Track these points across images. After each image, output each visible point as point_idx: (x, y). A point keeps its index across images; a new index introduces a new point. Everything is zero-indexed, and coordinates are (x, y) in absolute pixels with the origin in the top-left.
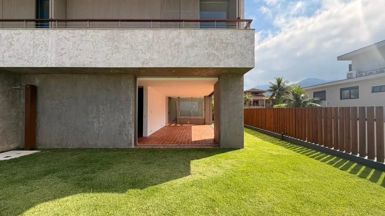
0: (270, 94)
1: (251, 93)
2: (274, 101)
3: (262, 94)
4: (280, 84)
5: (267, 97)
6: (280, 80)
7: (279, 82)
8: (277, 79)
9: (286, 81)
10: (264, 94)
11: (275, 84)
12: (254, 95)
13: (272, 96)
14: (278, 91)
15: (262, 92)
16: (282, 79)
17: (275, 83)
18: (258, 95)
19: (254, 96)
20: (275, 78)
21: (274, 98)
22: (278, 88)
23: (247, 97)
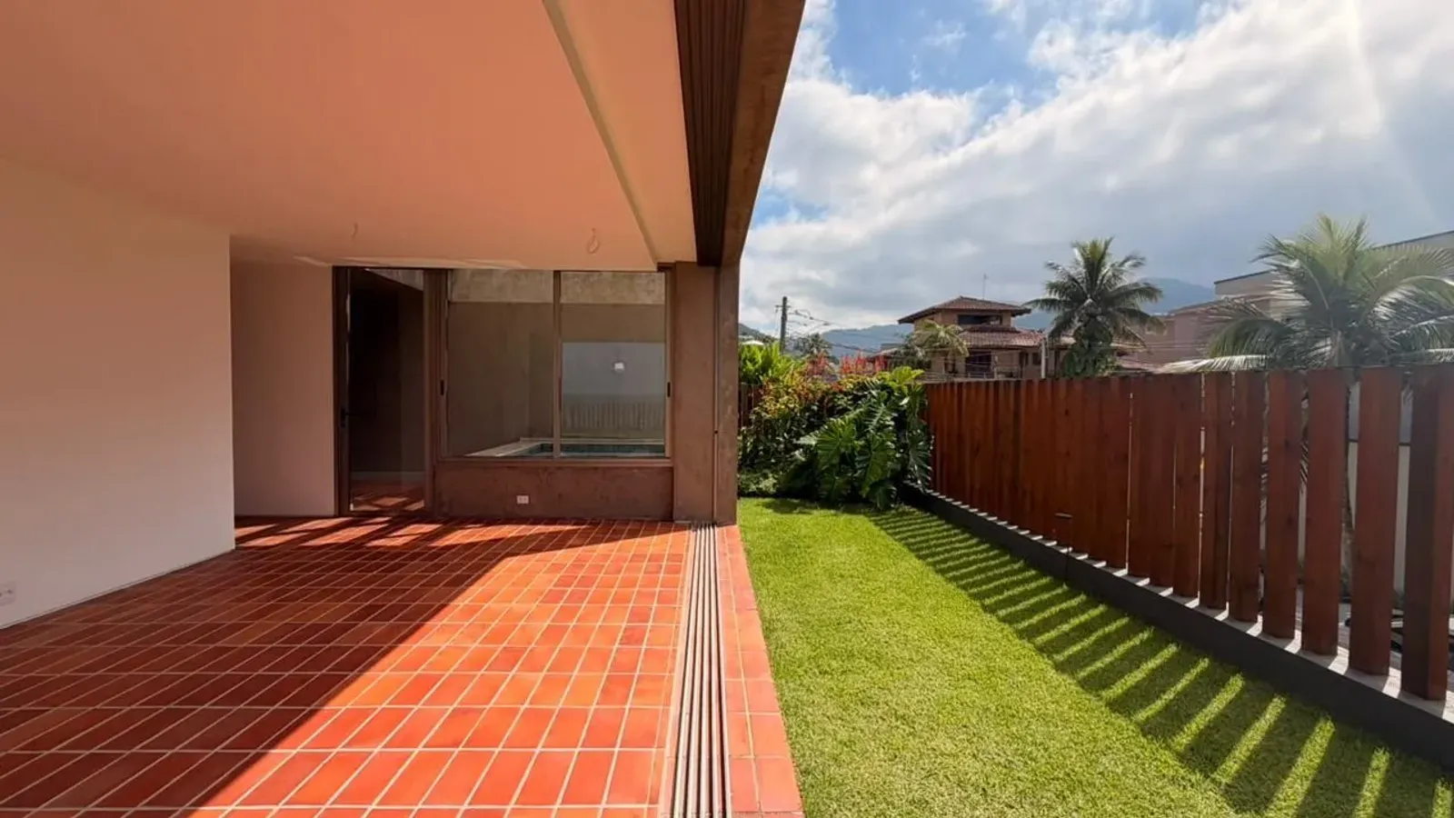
0: (1047, 320)
1: (955, 316)
2: (1063, 354)
3: (1005, 324)
4: (1099, 270)
5: (1028, 336)
6: (1098, 256)
7: (1094, 261)
8: (1083, 249)
9: (1127, 260)
10: (1015, 322)
11: (1073, 272)
12: (969, 326)
13: (1057, 333)
14: (1091, 305)
15: (1006, 311)
16: (1109, 251)
17: (1073, 264)
18: (984, 325)
19: (971, 331)
20: (1074, 246)
21: (1069, 340)
22: (1090, 289)
23: (942, 334)
